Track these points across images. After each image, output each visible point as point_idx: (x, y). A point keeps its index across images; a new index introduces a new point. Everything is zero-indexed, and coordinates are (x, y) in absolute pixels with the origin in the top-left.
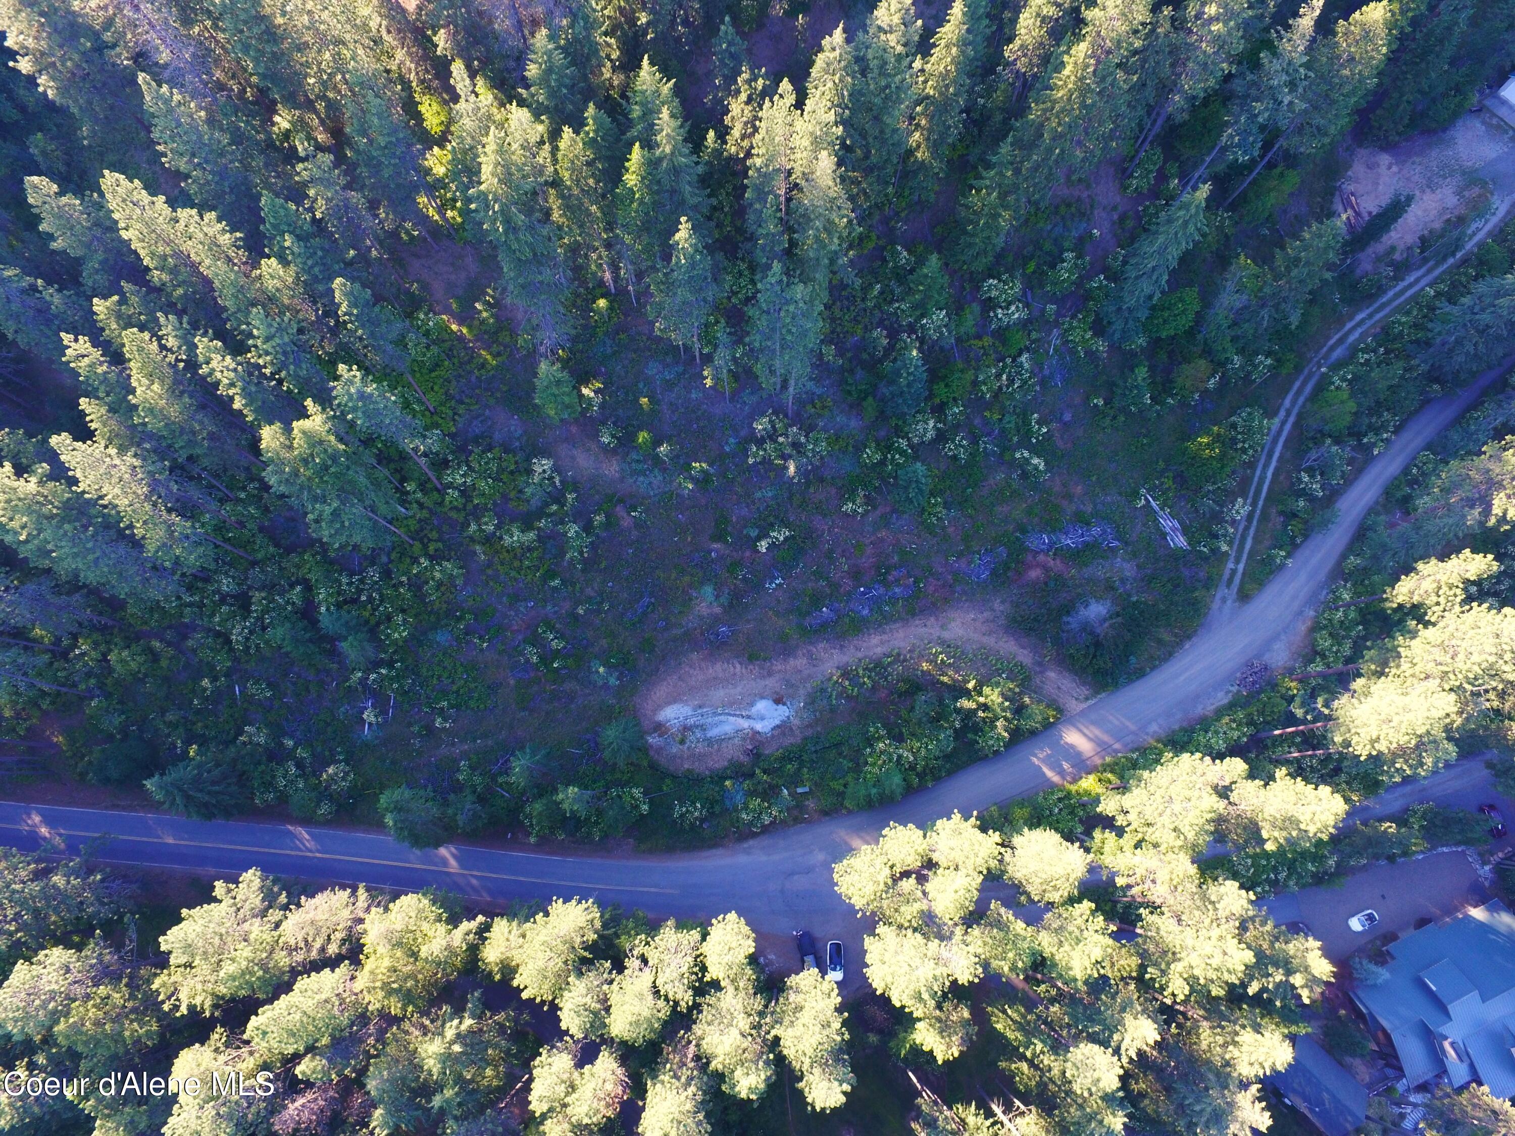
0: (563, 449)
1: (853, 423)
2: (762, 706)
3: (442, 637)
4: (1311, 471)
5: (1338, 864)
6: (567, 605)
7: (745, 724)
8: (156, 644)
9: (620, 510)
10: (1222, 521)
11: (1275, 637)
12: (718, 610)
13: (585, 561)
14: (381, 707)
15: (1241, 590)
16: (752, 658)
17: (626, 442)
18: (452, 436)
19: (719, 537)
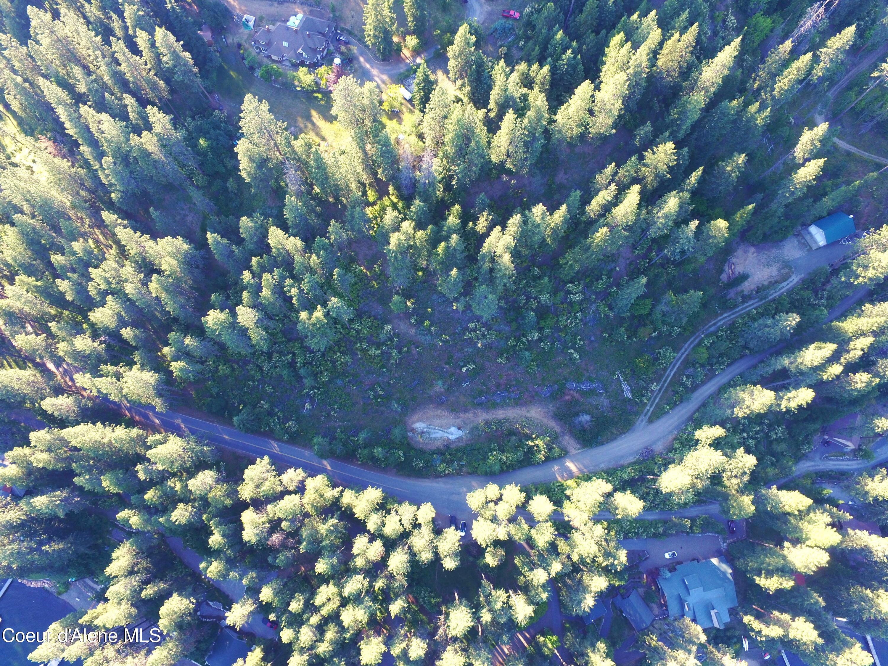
0: (396, 321)
1: (507, 329)
2: (453, 429)
3: (339, 382)
4: (688, 377)
5: (664, 531)
6: (387, 379)
7: (446, 435)
8: (235, 365)
9: (413, 347)
10: (647, 390)
11: (659, 439)
12: (443, 390)
13: (397, 364)
14: (312, 403)
15: (650, 418)
16: (452, 411)
17: (420, 323)
18: (356, 310)
19: (448, 363)
